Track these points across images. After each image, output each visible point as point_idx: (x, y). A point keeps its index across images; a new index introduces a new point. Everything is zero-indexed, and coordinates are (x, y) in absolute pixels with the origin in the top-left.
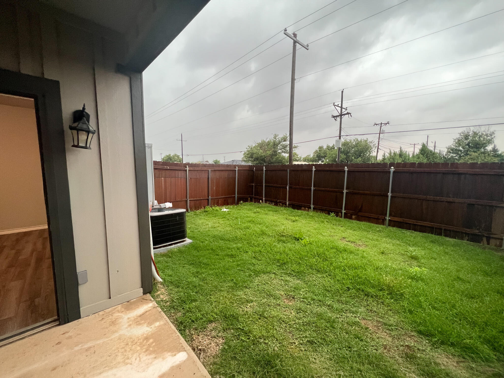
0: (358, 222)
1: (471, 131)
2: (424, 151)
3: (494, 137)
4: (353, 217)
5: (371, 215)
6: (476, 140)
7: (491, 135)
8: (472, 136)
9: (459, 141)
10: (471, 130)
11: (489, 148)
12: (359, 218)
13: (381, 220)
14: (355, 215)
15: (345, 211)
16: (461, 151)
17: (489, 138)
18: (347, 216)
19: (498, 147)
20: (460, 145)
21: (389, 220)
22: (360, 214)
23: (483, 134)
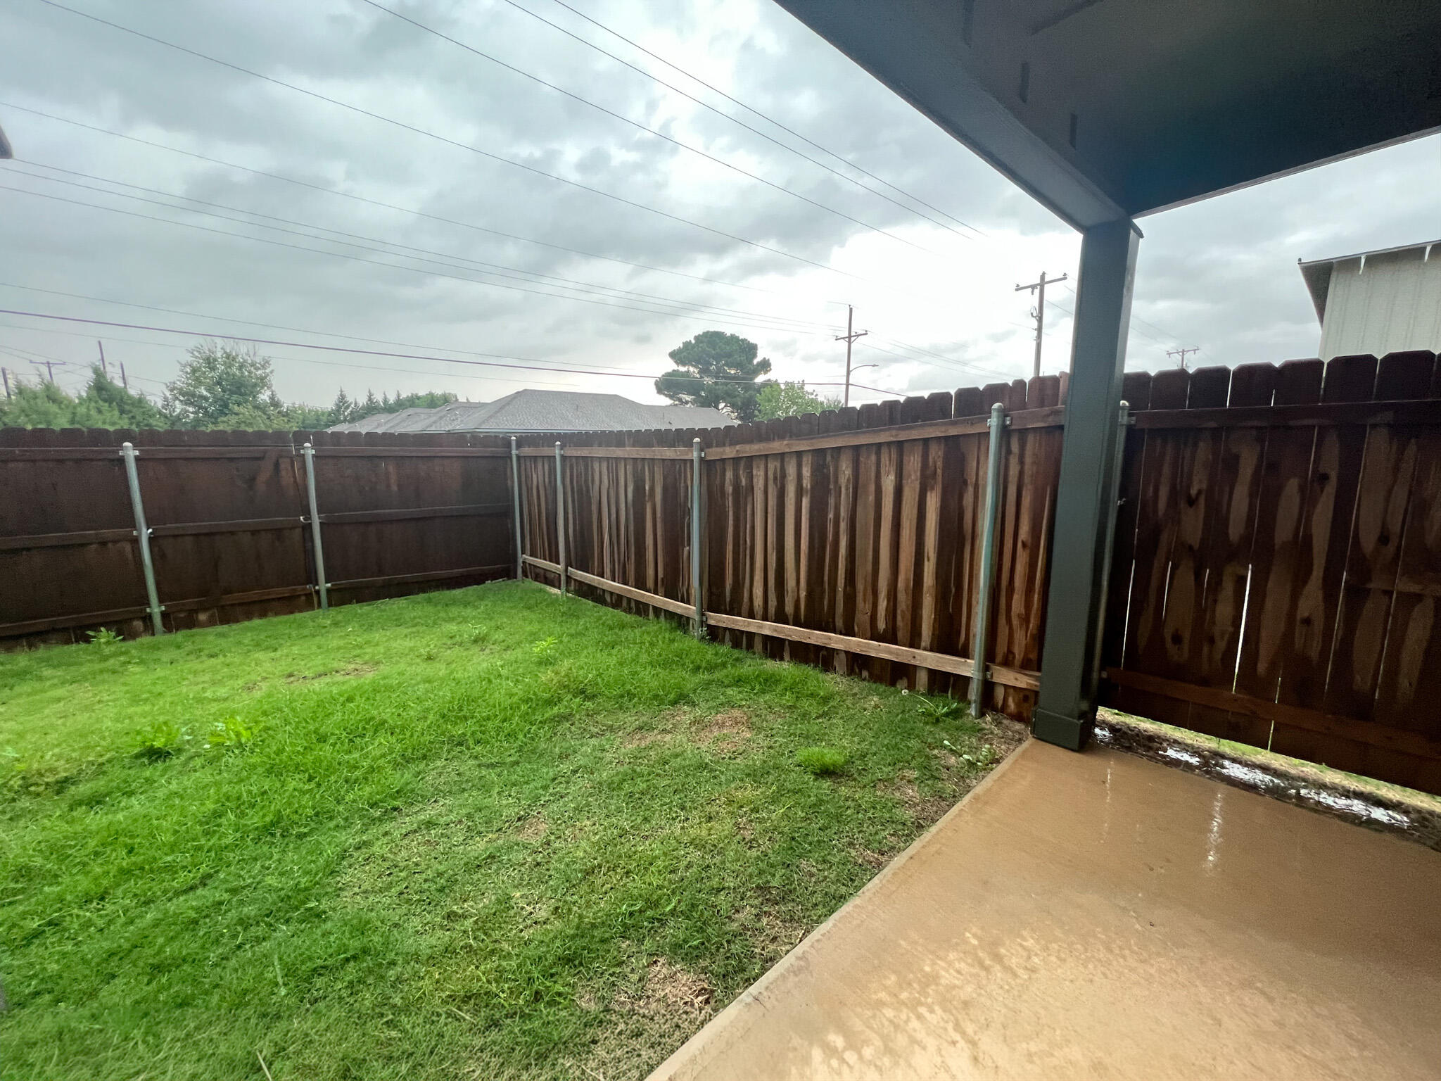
0: (224, 628)
1: (219, 349)
2: (101, 389)
3: (272, 372)
4: (203, 617)
5: (269, 594)
6: (234, 375)
7: (263, 367)
8: (225, 363)
9: (194, 371)
10: (219, 347)
11: (264, 397)
12: (227, 614)
13: (303, 598)
14: (205, 610)
15: (163, 608)
16: (206, 399)
17: (259, 372)
18: (172, 623)
19: (280, 397)
20: (198, 382)
21: (328, 590)
22: (228, 599)
23: (245, 361)
